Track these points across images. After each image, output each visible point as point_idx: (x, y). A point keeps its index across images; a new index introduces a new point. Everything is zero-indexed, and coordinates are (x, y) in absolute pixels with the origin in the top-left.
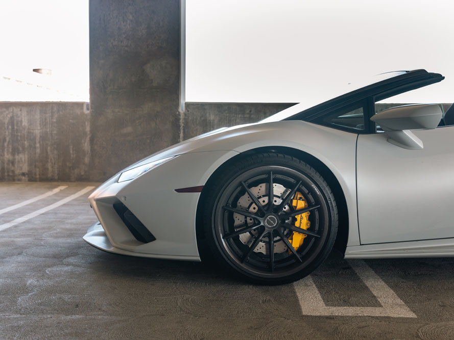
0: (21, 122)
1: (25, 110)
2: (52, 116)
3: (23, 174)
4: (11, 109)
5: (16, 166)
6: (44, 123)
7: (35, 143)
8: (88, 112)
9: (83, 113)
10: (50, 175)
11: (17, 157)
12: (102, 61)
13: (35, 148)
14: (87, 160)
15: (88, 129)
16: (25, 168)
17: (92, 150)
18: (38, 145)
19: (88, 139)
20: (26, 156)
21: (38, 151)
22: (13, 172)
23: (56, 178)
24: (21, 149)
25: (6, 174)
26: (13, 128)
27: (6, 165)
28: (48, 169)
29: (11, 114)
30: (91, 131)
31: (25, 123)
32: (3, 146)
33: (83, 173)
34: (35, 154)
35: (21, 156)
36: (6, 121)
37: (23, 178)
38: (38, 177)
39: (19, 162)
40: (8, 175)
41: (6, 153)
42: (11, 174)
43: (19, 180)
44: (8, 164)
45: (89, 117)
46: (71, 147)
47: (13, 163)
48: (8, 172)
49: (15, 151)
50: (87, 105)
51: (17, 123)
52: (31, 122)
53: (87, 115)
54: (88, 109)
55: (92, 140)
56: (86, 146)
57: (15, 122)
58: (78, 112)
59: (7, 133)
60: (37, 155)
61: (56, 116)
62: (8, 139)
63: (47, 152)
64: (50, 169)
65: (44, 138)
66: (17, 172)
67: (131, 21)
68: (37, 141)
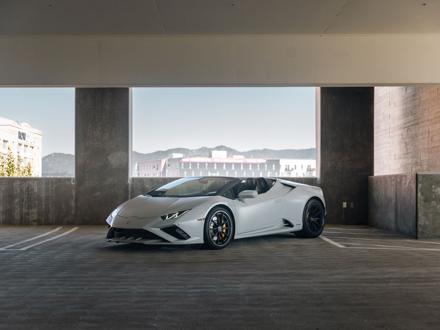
0: (34, 189)
1: (36, 182)
2: (52, 186)
3: (34, 221)
4: (27, 182)
5: (30, 216)
6: (47, 190)
7: (42, 202)
8: (74, 183)
9: (71, 184)
10: (50, 221)
11: (30, 210)
12: (83, 154)
13: (42, 205)
14: (73, 212)
15: (74, 193)
16: (35, 217)
17: (76, 206)
18: (43, 203)
19: (74, 199)
20: (36, 210)
21: (43, 207)
22: (28, 219)
23: (54, 223)
24: (33, 206)
25: (24, 221)
26: (28, 193)
27: (23, 216)
28: (49, 217)
29: (27, 185)
30: (75, 195)
31: (36, 190)
32: (22, 204)
33: (70, 220)
34: (42, 208)
35: (33, 210)
36: (25, 189)
37: (34, 223)
38: (43, 222)
39: (32, 213)
40: (25, 222)
41: (24, 209)
42: (27, 221)
43: (32, 224)
44: (25, 215)
45: (74, 186)
46: (64, 204)
47: (28, 214)
48: (25, 220)
49: (30, 207)
50: (73, 179)
51: (31, 191)
52: (39, 190)
53: (73, 185)
54: (74, 182)
55: (76, 200)
56: (73, 204)
57: (30, 190)
58: (68, 183)
59: (25, 196)
60: (43, 209)
61: (55, 186)
62: (25, 200)
63: (49, 208)
64: (50, 217)
65: (47, 199)
66: (31, 219)
67: (100, 130)
68: (43, 200)
